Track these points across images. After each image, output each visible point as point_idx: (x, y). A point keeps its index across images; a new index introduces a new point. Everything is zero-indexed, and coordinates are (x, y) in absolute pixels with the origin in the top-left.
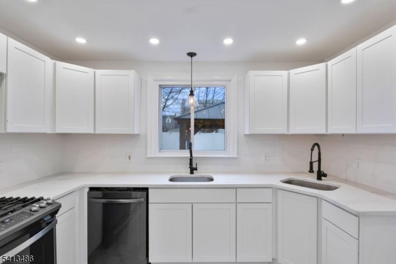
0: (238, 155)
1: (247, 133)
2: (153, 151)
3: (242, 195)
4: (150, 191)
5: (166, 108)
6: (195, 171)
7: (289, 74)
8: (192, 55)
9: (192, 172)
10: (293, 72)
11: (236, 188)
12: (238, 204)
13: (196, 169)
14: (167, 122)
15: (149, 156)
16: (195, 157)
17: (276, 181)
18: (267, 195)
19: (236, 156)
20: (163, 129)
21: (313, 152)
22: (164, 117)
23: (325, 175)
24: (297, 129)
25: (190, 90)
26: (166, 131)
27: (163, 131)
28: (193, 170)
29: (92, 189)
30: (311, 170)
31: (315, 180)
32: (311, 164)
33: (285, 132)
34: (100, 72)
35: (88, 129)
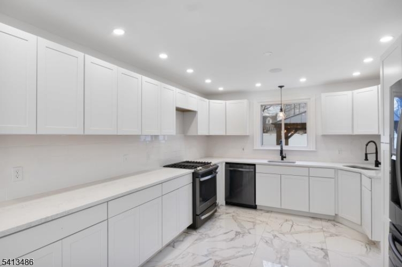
0: (316, 149)
1: (321, 134)
2: (258, 146)
4: (256, 166)
5: (266, 110)
6: (284, 159)
7: (353, 93)
8: (281, 87)
9: (282, 159)
10: (356, 91)
11: (309, 167)
12: (310, 177)
13: (285, 157)
14: (267, 122)
15: (255, 149)
16: (285, 150)
17: (340, 166)
18: (331, 173)
19: (314, 150)
20: (263, 130)
21: (368, 147)
22: (264, 118)
24: (358, 131)
25: (280, 108)
26: (267, 132)
27: (264, 132)
28: (283, 158)
29: (227, 163)
30: (366, 159)
31: (373, 167)
32: (366, 155)
33: (350, 133)
34: (228, 102)
35: (222, 133)
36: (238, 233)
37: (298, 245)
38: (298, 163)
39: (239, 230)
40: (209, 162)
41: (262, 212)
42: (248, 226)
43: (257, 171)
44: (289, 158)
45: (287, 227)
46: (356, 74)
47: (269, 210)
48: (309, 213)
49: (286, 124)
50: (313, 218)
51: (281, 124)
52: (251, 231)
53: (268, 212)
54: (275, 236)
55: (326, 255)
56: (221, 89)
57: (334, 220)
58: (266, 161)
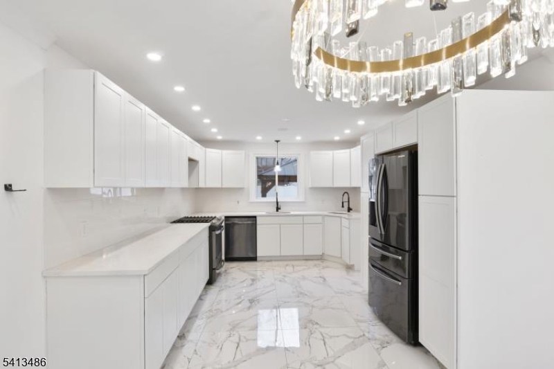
0: (306, 199)
1: (310, 186)
2: (253, 198)
3: (307, 220)
4: (258, 218)
8: (277, 141)
9: (277, 211)
10: (336, 152)
11: (303, 216)
12: (304, 225)
13: (280, 209)
15: (251, 201)
16: (279, 201)
17: (326, 213)
18: (319, 219)
19: (304, 201)
21: (343, 197)
23: (351, 209)
24: (336, 185)
28: (278, 209)
29: (226, 217)
30: (343, 206)
31: (346, 212)
32: (343, 203)
33: (331, 186)
34: (225, 152)
35: (218, 185)
36: (253, 280)
37: (304, 278)
38: (292, 213)
39: (253, 278)
40: (214, 216)
41: (262, 262)
42: (259, 273)
43: (258, 222)
44: (283, 209)
45: (289, 269)
46: (337, 138)
47: (269, 259)
48: (303, 256)
49: (279, 176)
50: (307, 260)
51: (275, 176)
52: (263, 276)
53: (268, 261)
54: (284, 276)
55: (325, 280)
56: (220, 138)
57: (321, 259)
58: (264, 213)
